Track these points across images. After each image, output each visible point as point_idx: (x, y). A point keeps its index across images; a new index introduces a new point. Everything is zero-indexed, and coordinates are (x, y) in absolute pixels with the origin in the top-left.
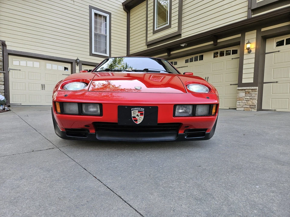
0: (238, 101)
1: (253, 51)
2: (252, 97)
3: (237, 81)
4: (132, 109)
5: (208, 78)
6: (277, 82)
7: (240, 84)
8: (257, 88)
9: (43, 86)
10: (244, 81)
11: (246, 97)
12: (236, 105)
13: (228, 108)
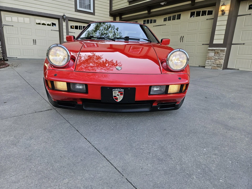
0: (207, 60)
1: (227, 13)
2: (220, 57)
3: (209, 42)
4: (113, 90)
5: (183, 37)
6: (244, 44)
7: (211, 44)
8: (226, 49)
9: (35, 41)
10: (215, 42)
11: (215, 57)
12: (205, 63)
13: (198, 65)
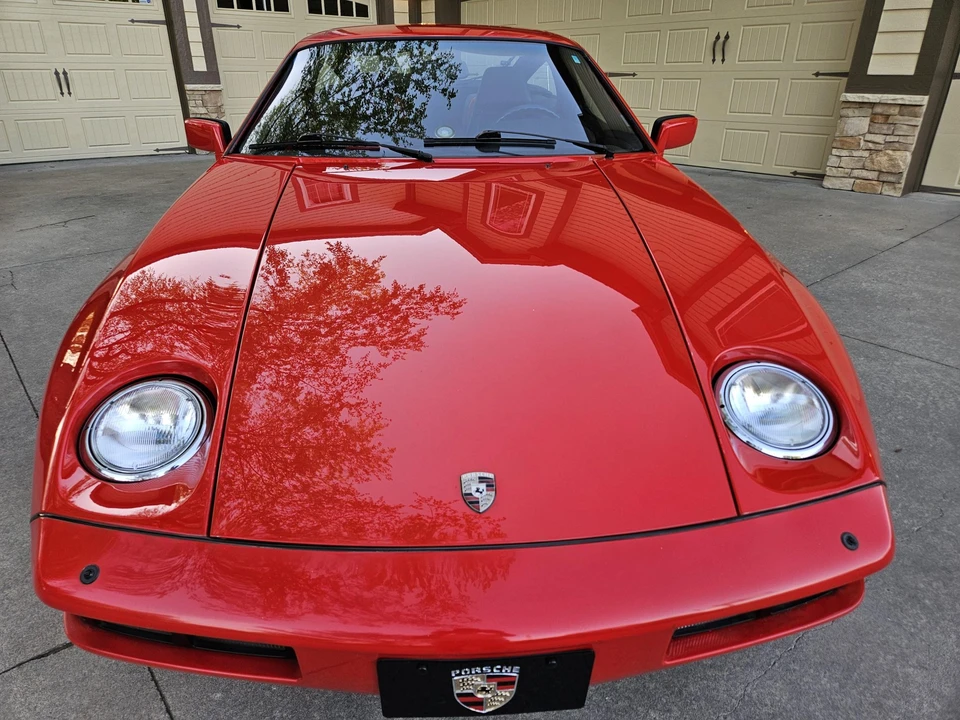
0: (834, 151)
2: (896, 139)
3: (849, 62)
5: (727, 37)
7: (857, 77)
8: (925, 100)
9: (63, 80)
10: (876, 67)
11: (869, 137)
12: (825, 165)
13: (787, 171)
